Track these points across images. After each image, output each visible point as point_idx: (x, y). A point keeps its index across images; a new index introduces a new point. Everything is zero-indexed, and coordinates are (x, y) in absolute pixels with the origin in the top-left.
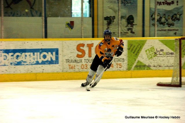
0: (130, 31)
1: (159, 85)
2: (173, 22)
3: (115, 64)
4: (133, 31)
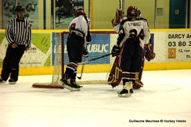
1: (35, 86)
2: (28, 12)
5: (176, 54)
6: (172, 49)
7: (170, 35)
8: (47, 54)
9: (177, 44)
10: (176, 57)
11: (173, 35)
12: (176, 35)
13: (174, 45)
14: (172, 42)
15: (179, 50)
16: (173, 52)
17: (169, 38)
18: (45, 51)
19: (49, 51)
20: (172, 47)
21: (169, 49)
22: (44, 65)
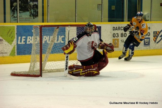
5: (119, 43)
6: (116, 40)
7: (114, 27)
8: (12, 44)
9: (120, 35)
10: (119, 47)
11: (117, 27)
12: (119, 27)
13: (117, 36)
14: (116, 33)
15: (121, 40)
16: (117, 42)
17: (113, 30)
18: (10, 42)
19: (13, 42)
20: (116, 38)
21: (113, 39)
22: (10, 55)
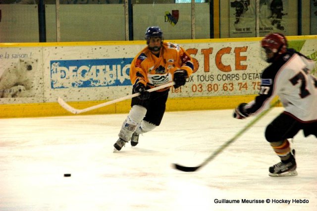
0: (276, 25)
3: (251, 83)
4: (281, 25)
